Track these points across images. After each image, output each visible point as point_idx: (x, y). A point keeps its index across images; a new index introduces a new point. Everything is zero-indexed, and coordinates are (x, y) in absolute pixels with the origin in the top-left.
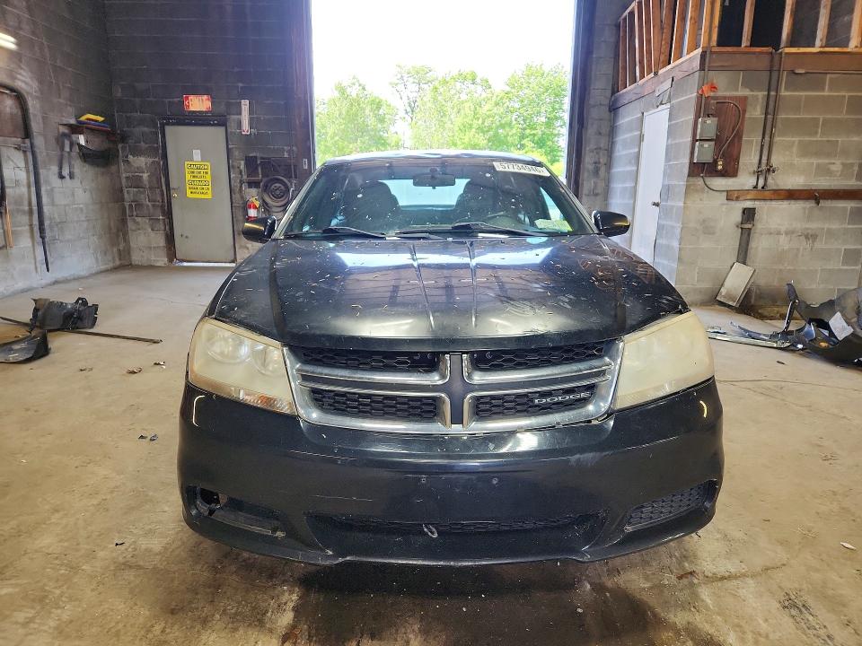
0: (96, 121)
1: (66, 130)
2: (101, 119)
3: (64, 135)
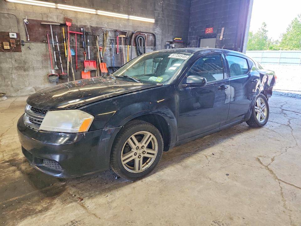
0: (179, 40)
1: (168, 43)
2: (181, 39)
3: (168, 45)
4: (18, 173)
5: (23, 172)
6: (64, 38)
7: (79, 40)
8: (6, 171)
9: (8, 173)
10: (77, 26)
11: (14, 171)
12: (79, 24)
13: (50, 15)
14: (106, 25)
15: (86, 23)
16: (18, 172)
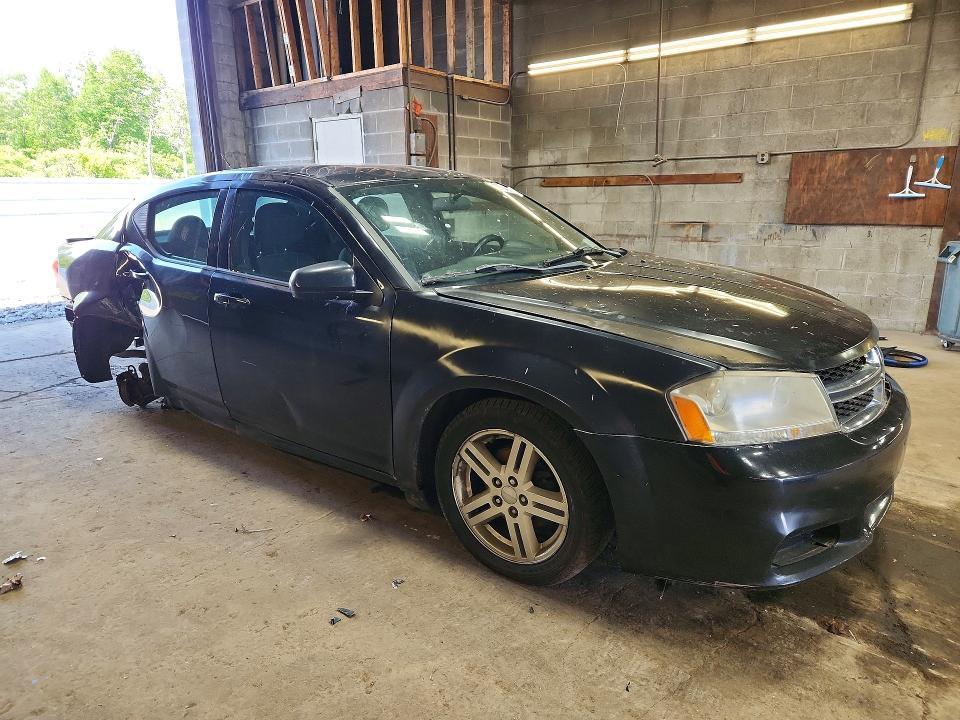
4: (902, 591)
5: (886, 586)
8: (938, 624)
9: (933, 616)
11: (908, 605)
16: (898, 596)
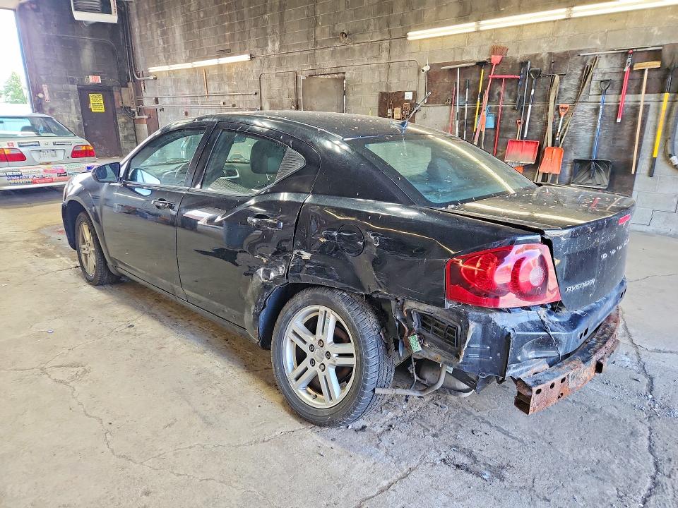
6: (480, 91)
7: (513, 94)
10: (515, 61)
12: (519, 55)
13: (467, 48)
14: (598, 42)
15: (539, 47)
